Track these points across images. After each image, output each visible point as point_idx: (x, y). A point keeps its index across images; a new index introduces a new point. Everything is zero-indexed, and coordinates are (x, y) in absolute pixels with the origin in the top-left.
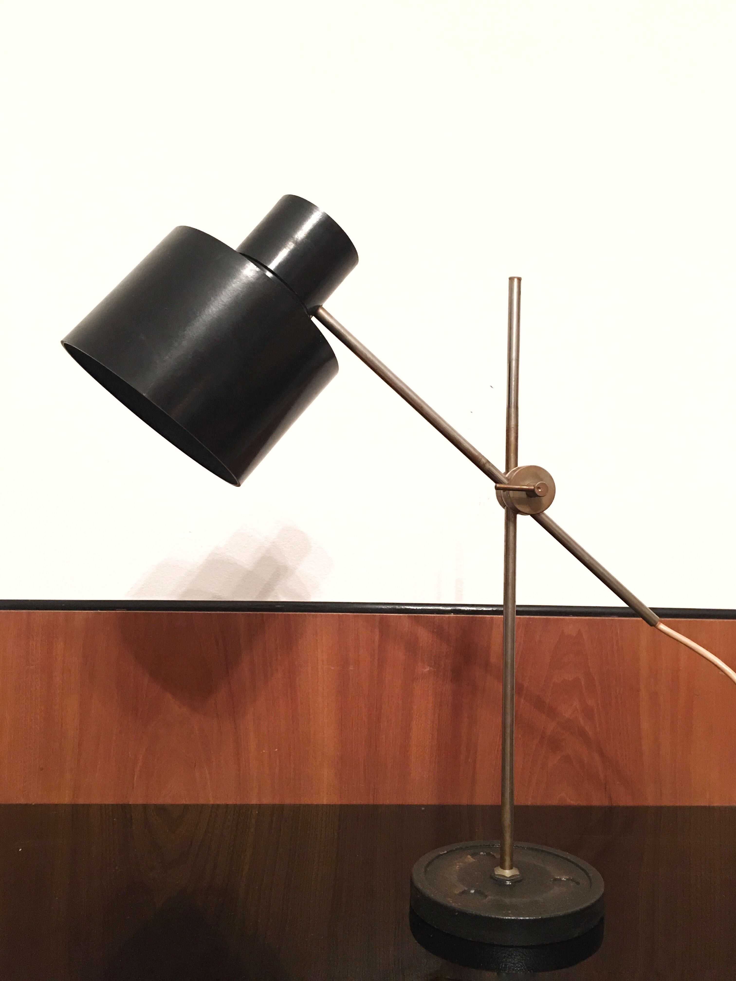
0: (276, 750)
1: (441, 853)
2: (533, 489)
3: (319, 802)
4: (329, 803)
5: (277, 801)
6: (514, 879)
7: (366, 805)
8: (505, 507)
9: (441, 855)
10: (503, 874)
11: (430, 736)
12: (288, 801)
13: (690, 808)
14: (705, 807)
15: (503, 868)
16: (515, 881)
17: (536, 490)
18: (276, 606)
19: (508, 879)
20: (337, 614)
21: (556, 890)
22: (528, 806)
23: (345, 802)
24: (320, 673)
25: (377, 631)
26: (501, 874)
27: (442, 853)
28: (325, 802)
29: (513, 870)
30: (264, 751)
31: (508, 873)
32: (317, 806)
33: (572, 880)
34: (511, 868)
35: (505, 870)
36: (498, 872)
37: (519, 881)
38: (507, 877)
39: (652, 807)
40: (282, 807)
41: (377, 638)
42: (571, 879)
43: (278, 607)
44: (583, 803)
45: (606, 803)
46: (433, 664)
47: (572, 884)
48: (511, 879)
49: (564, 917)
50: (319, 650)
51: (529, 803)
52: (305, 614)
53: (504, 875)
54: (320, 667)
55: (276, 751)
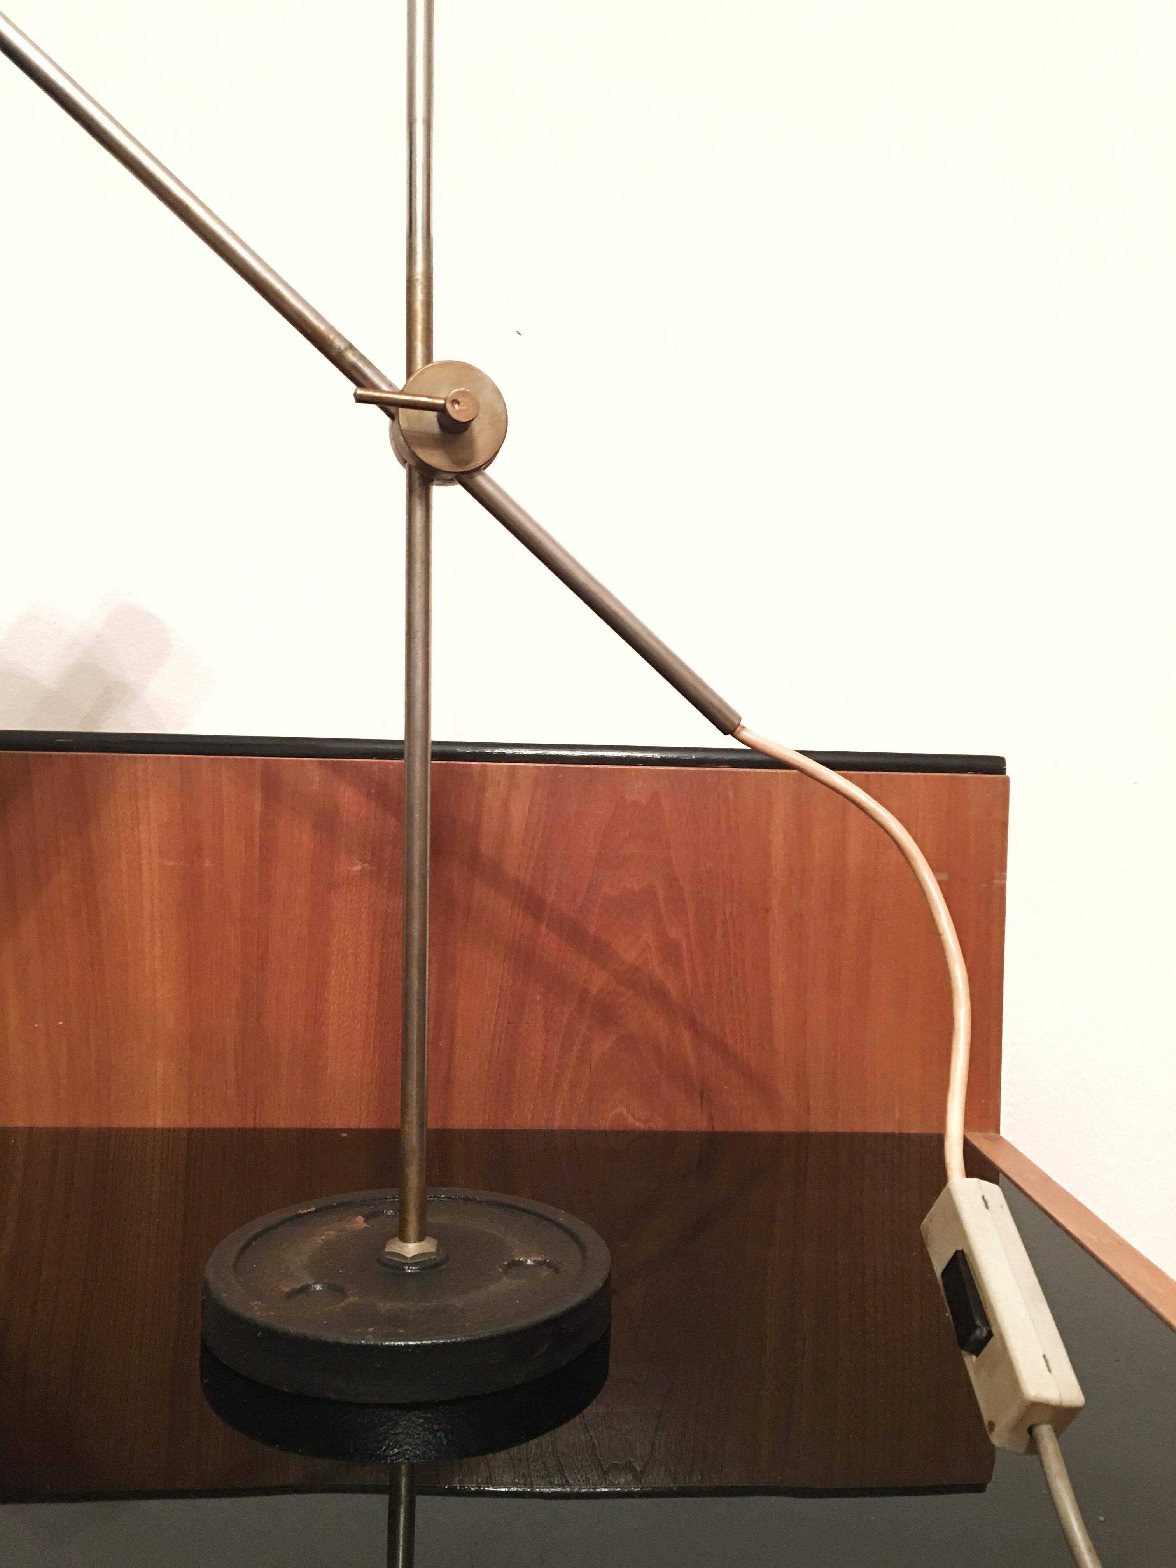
0: (61, 1023)
1: (300, 1212)
2: (443, 404)
3: (150, 1124)
4: (167, 1126)
5: (65, 1123)
6: (424, 1261)
7: (240, 1129)
8: (407, 464)
9: (300, 1215)
10: (400, 1253)
11: (363, 996)
12: (87, 1121)
13: (865, 1137)
14: (893, 1135)
15: (404, 1239)
16: (425, 1264)
17: (449, 407)
18: (56, 741)
19: (409, 1262)
20: (177, 757)
21: (506, 1284)
22: (554, 1131)
23: (198, 1123)
24: (145, 874)
25: (258, 795)
26: (397, 1252)
27: (305, 1211)
28: (159, 1124)
29: (423, 1243)
30: (36, 1025)
31: (411, 1249)
32: (144, 1130)
33: (549, 1265)
34: (420, 1238)
35: (407, 1242)
36: (391, 1248)
37: (435, 1265)
38: (406, 1258)
39: (790, 1134)
40: (74, 1133)
41: (257, 807)
42: (547, 1263)
43: (60, 742)
44: (659, 1124)
45: (702, 1125)
46: (369, 858)
47: (546, 1272)
48: (417, 1260)
49: (491, 1339)
50: (142, 828)
51: (556, 1126)
52: (114, 756)
53: (403, 1254)
54: (144, 862)
55: (60, 1025)
